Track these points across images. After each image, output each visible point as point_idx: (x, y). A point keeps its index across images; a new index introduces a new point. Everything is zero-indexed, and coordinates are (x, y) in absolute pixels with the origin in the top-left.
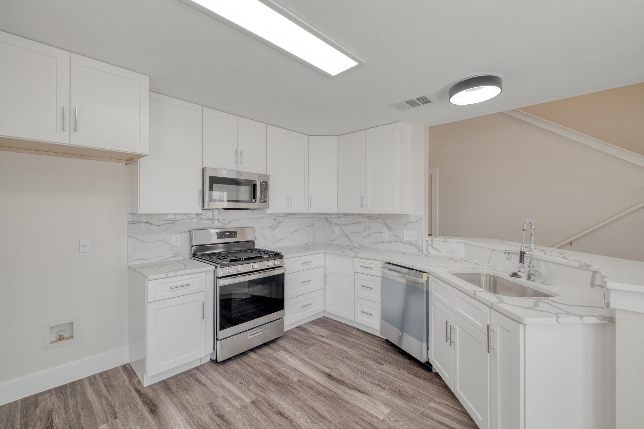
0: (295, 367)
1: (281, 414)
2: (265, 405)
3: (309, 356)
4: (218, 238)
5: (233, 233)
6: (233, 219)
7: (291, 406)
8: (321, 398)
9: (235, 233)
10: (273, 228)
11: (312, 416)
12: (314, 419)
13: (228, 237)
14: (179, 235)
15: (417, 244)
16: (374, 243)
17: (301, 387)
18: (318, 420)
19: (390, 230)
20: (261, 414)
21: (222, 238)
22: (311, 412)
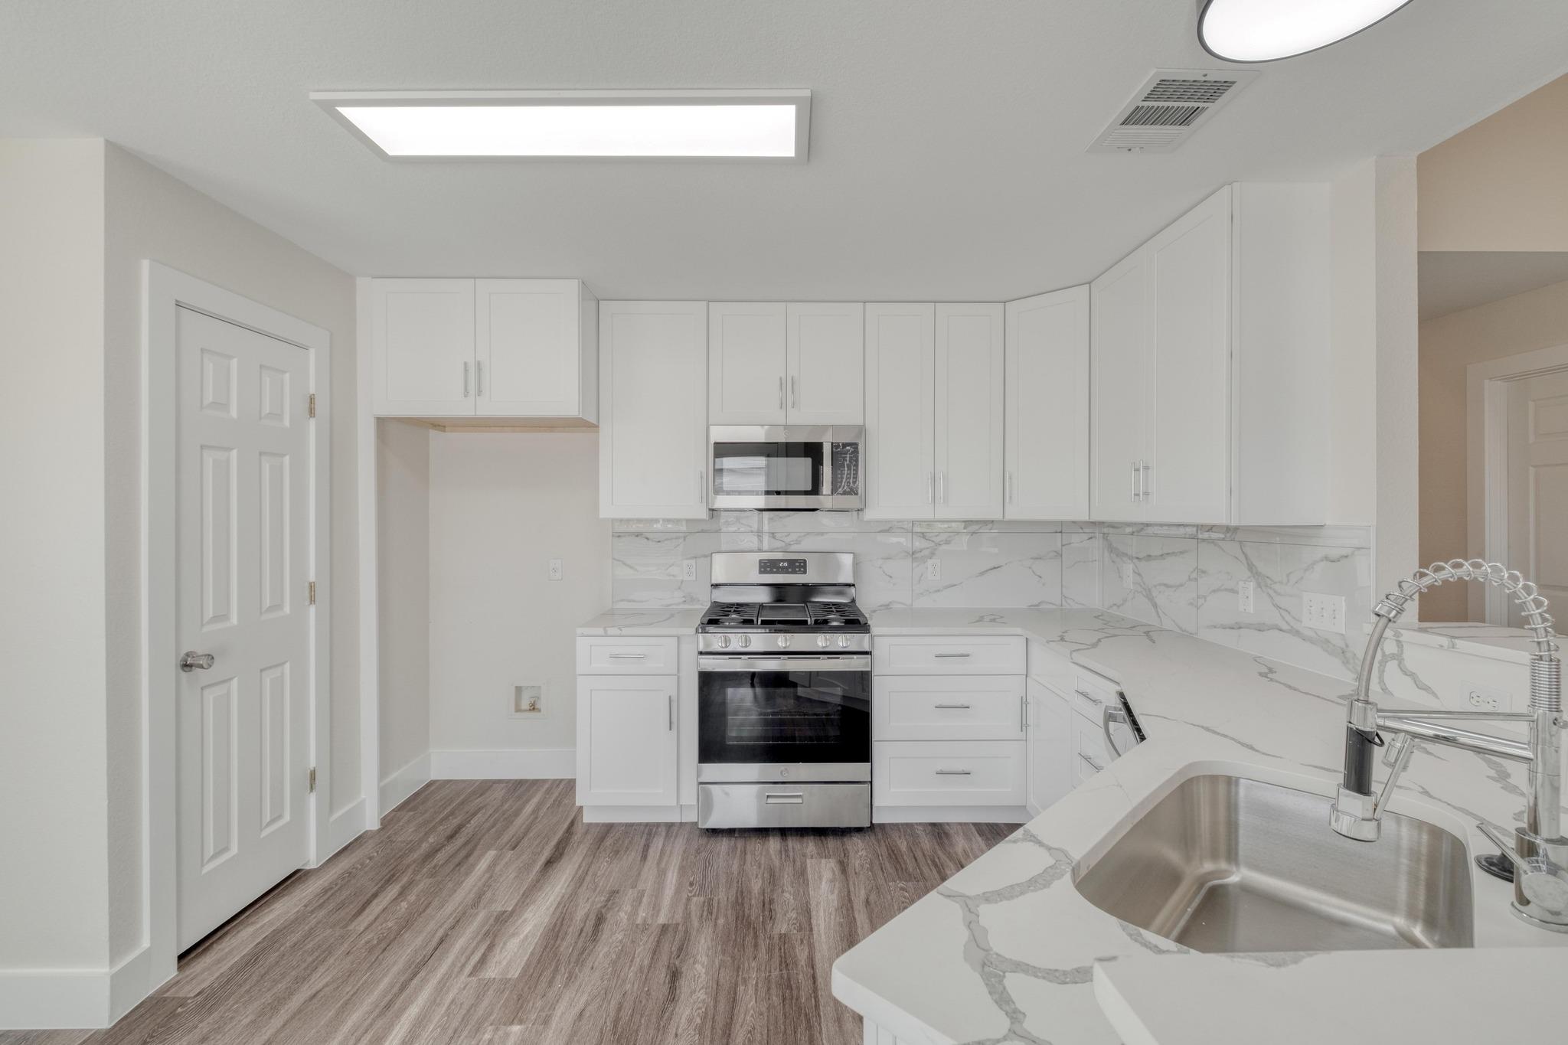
0: (813, 906)
1: (675, 975)
2: (675, 943)
3: (873, 897)
4: (761, 572)
5: (798, 564)
6: (808, 533)
7: (707, 973)
8: (777, 996)
9: (802, 564)
10: (916, 558)
11: (714, 1018)
12: (709, 1024)
13: (784, 570)
14: (693, 562)
15: (1347, 646)
16: (1215, 627)
17: (770, 950)
18: (712, 1031)
19: (1259, 585)
20: (649, 955)
21: (771, 572)
22: (722, 1006)
